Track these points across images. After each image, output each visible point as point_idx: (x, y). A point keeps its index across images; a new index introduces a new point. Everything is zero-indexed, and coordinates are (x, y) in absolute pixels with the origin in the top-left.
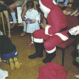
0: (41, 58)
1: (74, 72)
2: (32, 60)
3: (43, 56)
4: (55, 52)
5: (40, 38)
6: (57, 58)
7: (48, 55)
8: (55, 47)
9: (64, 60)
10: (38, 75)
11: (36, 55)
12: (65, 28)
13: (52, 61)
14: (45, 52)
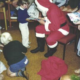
1: (74, 66)
2: (33, 54)
4: (56, 47)
5: (42, 33)
6: (58, 53)
7: (49, 49)
8: (57, 42)
10: (40, 68)
12: (64, 24)
13: (53, 56)
14: (47, 46)
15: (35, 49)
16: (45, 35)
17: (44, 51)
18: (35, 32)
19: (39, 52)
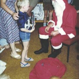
0: (46, 54)
3: (49, 52)
6: (62, 54)
9: (69, 56)
11: (41, 51)
15: (39, 50)
16: (49, 36)
17: (48, 52)
18: (39, 33)
19: (43, 53)
